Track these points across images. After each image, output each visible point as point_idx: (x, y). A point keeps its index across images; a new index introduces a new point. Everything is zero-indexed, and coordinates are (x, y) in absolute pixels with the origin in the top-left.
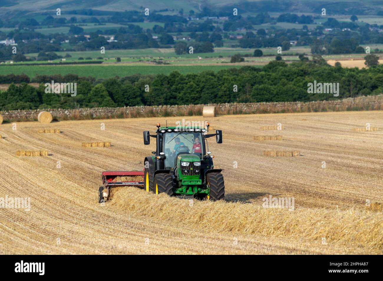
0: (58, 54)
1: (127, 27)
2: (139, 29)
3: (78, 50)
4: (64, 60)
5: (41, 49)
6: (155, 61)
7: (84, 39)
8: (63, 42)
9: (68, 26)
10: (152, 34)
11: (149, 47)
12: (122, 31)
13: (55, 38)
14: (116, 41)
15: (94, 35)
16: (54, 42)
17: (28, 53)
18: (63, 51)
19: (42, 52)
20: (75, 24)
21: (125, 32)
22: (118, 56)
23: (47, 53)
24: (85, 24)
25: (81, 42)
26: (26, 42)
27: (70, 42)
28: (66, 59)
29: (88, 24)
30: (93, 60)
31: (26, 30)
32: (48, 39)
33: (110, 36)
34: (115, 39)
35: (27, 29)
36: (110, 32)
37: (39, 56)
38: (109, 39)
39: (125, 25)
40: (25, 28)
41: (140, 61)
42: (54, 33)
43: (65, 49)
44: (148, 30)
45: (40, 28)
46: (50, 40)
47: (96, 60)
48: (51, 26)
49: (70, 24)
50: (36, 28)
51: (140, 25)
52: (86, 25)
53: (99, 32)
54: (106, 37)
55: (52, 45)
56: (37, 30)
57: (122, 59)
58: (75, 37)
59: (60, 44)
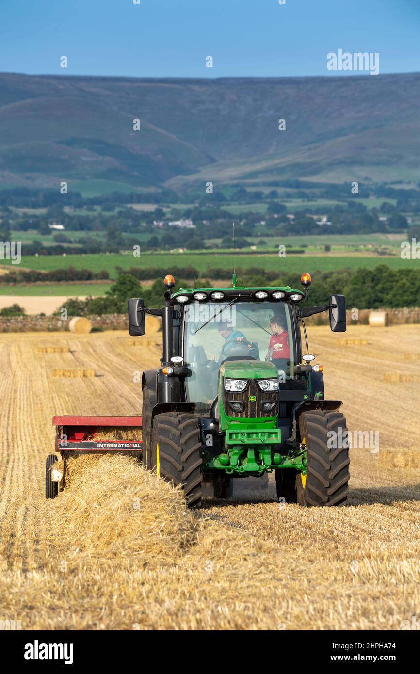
0: (249, 240)
1: (345, 204)
2: (362, 208)
3: (277, 235)
4: (254, 248)
5: (226, 233)
6: (376, 251)
7: (288, 220)
8: (258, 224)
9: (266, 202)
10: (379, 214)
11: (374, 232)
12: (339, 210)
13: (246, 218)
14: (329, 223)
15: (299, 215)
16: (245, 224)
17: (209, 238)
18: (256, 236)
19: (226, 237)
20: (276, 200)
21: (342, 212)
22: (328, 243)
23: (234, 239)
24: (289, 200)
25: (282, 224)
26: (208, 224)
27: (267, 225)
28: (257, 247)
29: (294, 200)
30: (294, 249)
31: (209, 207)
32: (238, 220)
33: (321, 217)
34: (329, 220)
35: (211, 205)
36: (322, 211)
37: (223, 242)
38: (320, 220)
39: (343, 201)
40: (207, 205)
41: (357, 250)
42: (245, 211)
43: (259, 234)
44: (374, 209)
45: (228, 205)
46: (241, 220)
47: (297, 248)
48: (242, 202)
49: (268, 200)
50: (223, 205)
51: (364, 201)
52: (291, 202)
53: (308, 210)
54: (315, 217)
55: (242, 227)
56: (224, 208)
57: (333, 247)
58: (273, 218)
59: (253, 227)
